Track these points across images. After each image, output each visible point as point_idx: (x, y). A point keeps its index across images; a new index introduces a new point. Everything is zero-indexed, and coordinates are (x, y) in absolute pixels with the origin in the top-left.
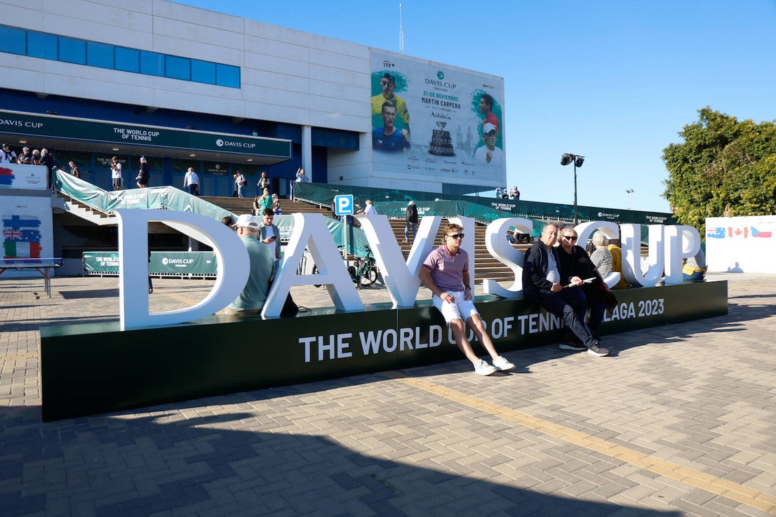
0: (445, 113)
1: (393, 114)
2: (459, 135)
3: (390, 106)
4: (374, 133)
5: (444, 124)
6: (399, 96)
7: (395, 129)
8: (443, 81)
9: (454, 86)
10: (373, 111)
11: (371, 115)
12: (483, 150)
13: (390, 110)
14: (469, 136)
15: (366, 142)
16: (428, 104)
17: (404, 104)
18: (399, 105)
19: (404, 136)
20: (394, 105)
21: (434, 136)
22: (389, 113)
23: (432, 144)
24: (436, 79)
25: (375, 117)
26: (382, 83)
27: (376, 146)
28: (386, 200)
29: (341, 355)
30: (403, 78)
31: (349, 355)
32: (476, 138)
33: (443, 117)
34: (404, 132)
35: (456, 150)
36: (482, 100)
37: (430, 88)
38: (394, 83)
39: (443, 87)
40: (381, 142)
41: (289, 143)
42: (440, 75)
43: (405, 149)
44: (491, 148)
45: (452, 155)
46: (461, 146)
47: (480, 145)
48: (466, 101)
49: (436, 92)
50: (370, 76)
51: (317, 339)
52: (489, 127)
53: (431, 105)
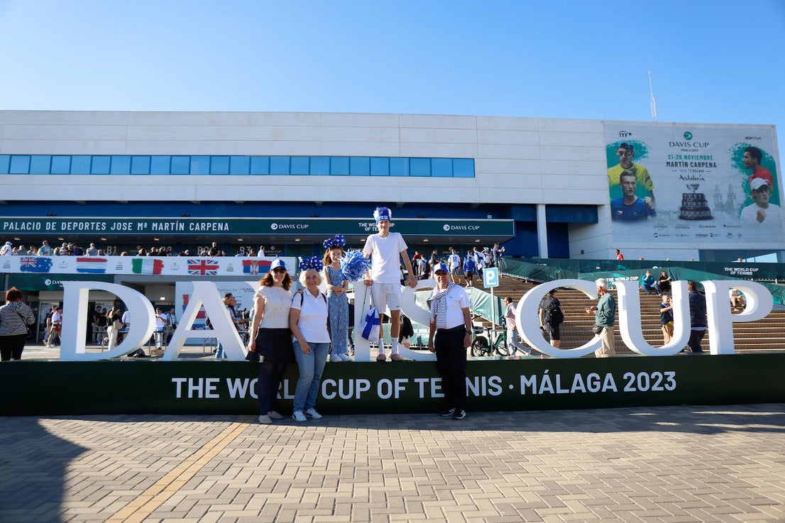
0: (697, 175)
1: (633, 183)
2: (717, 196)
3: (630, 175)
4: (612, 205)
5: (696, 187)
6: (639, 164)
7: (636, 198)
8: (691, 142)
9: (706, 144)
10: (610, 183)
11: (608, 187)
12: (753, 209)
13: (629, 179)
14: (731, 196)
15: (605, 214)
16: (675, 168)
17: (646, 171)
18: (639, 173)
19: (647, 204)
20: (634, 173)
21: (683, 201)
22: (628, 183)
23: (682, 209)
24: (683, 140)
25: (613, 189)
26: (618, 154)
27: (615, 217)
28: (597, 271)
29: (208, 396)
30: (643, 145)
31: (217, 396)
32: (741, 196)
33: (694, 179)
34: (648, 199)
35: (713, 212)
36: (746, 153)
37: (676, 151)
38: (633, 151)
39: (692, 147)
40: (621, 212)
41: (512, 222)
42: (687, 135)
43: (649, 217)
44: (764, 206)
45: (710, 218)
46: (721, 207)
47: (747, 203)
48: (724, 159)
49: (684, 154)
50: (605, 149)
51: (188, 380)
52: (758, 183)
53: (678, 169)
